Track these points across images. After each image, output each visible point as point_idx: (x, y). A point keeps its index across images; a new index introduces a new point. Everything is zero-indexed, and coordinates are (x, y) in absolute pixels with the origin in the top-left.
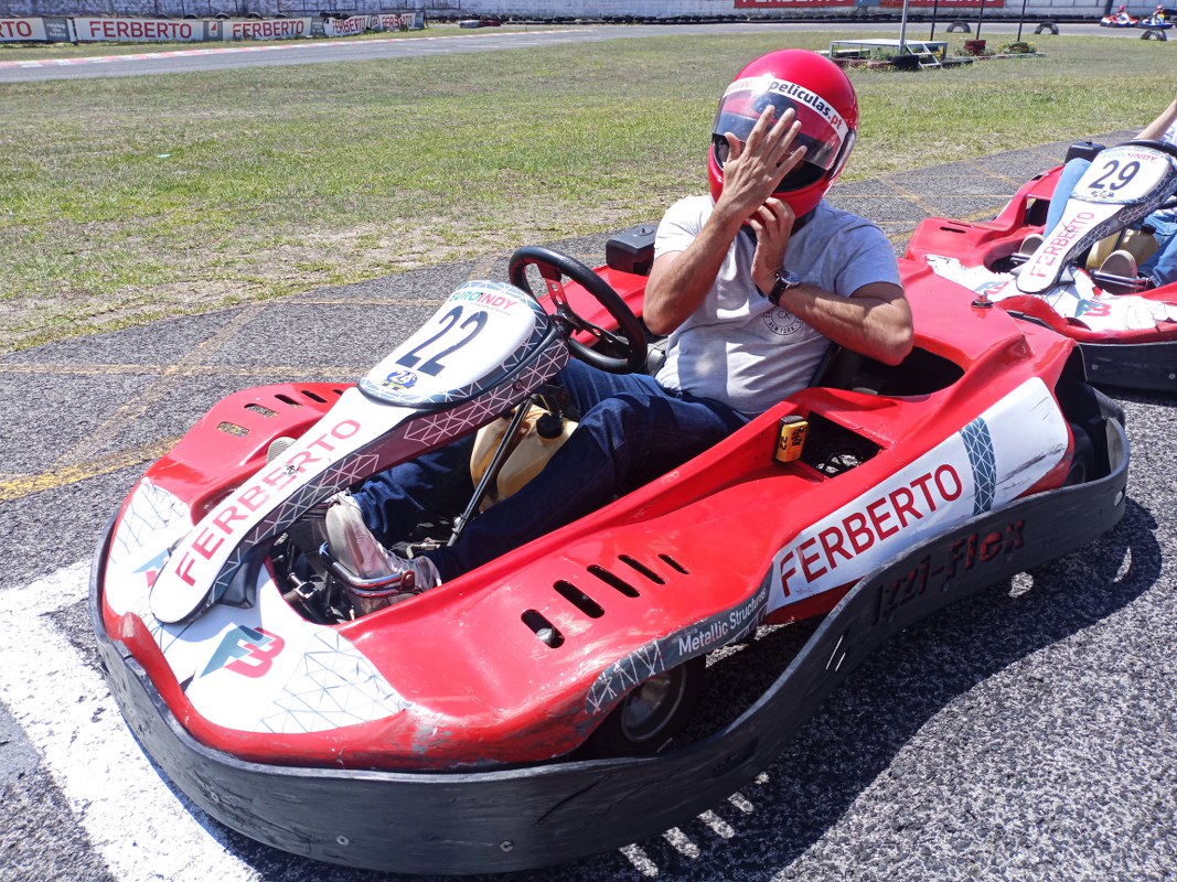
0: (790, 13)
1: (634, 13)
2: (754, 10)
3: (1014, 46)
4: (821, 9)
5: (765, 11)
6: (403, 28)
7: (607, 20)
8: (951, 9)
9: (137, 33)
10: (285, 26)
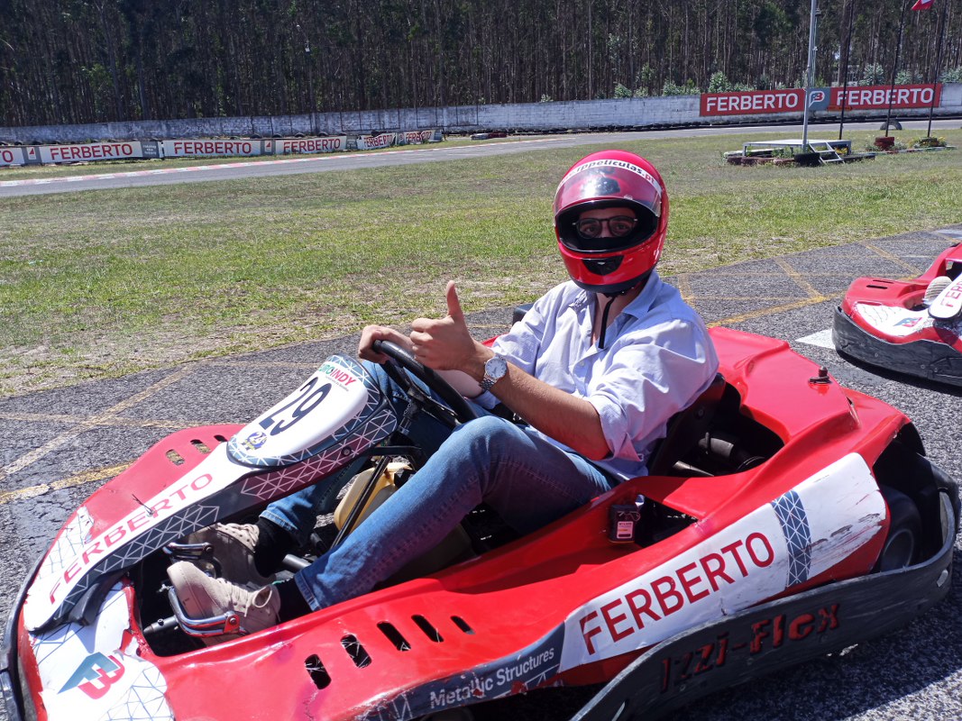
0: (748, 119)
1: (616, 123)
2: (716, 118)
3: (923, 141)
4: (774, 115)
5: (726, 118)
6: (424, 141)
7: (593, 129)
9: (209, 150)
10: (325, 143)
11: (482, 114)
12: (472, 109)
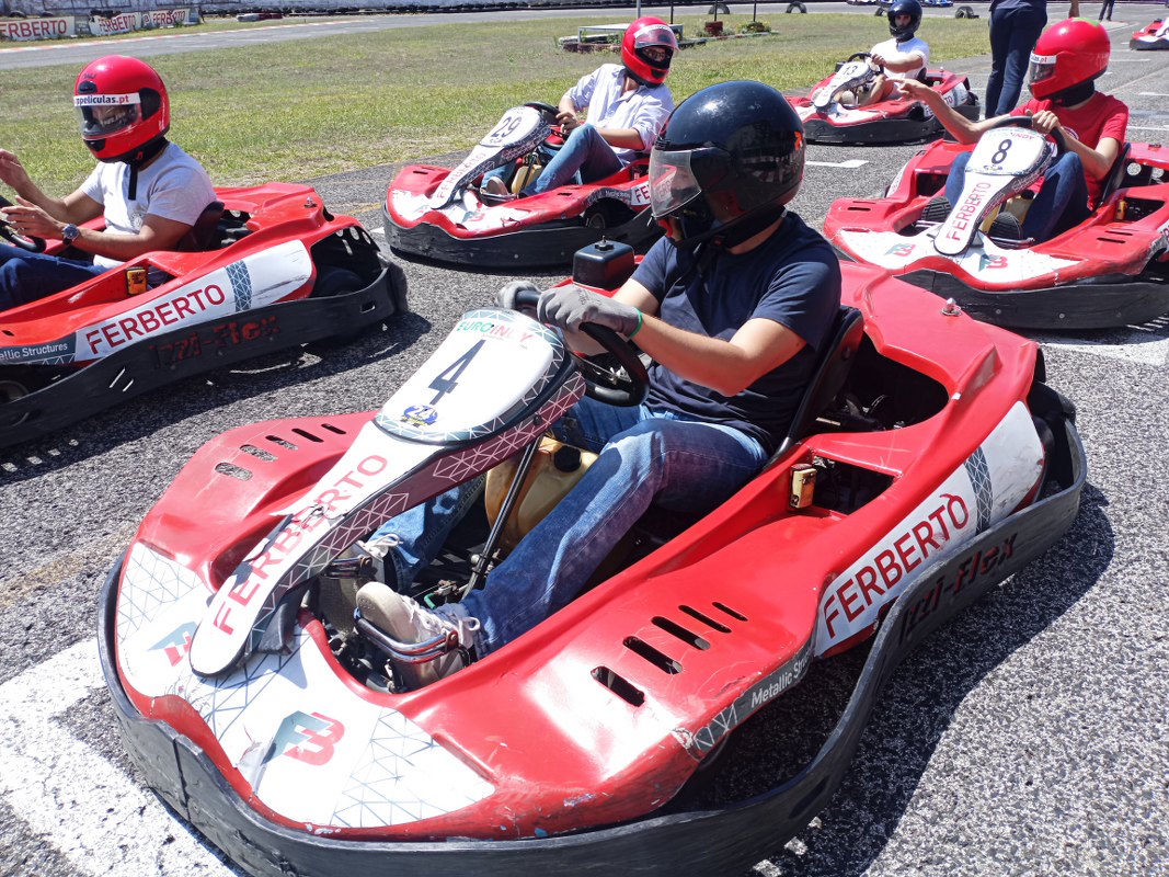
6: (177, 24)
10: (45, 25)
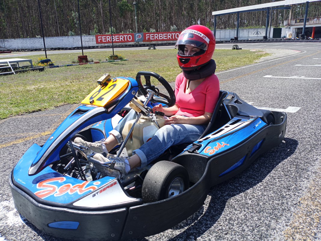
2: (103, 44)
4: (124, 43)
8: (166, 42)
11: (6, 43)
12: (1, 41)
